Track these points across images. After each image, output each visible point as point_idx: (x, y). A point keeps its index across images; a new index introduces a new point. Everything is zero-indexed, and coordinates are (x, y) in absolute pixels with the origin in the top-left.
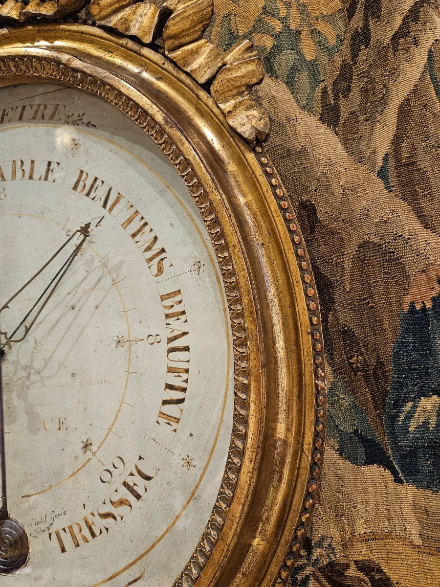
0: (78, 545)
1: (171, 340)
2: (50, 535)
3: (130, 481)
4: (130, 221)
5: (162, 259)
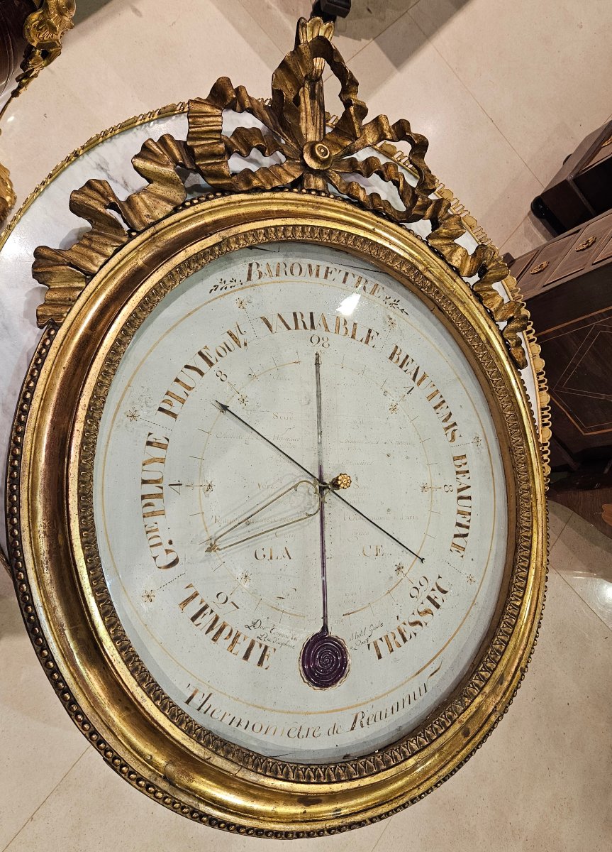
0: (392, 651)
1: (459, 490)
2: (369, 645)
3: (432, 595)
4: (433, 396)
5: (455, 430)
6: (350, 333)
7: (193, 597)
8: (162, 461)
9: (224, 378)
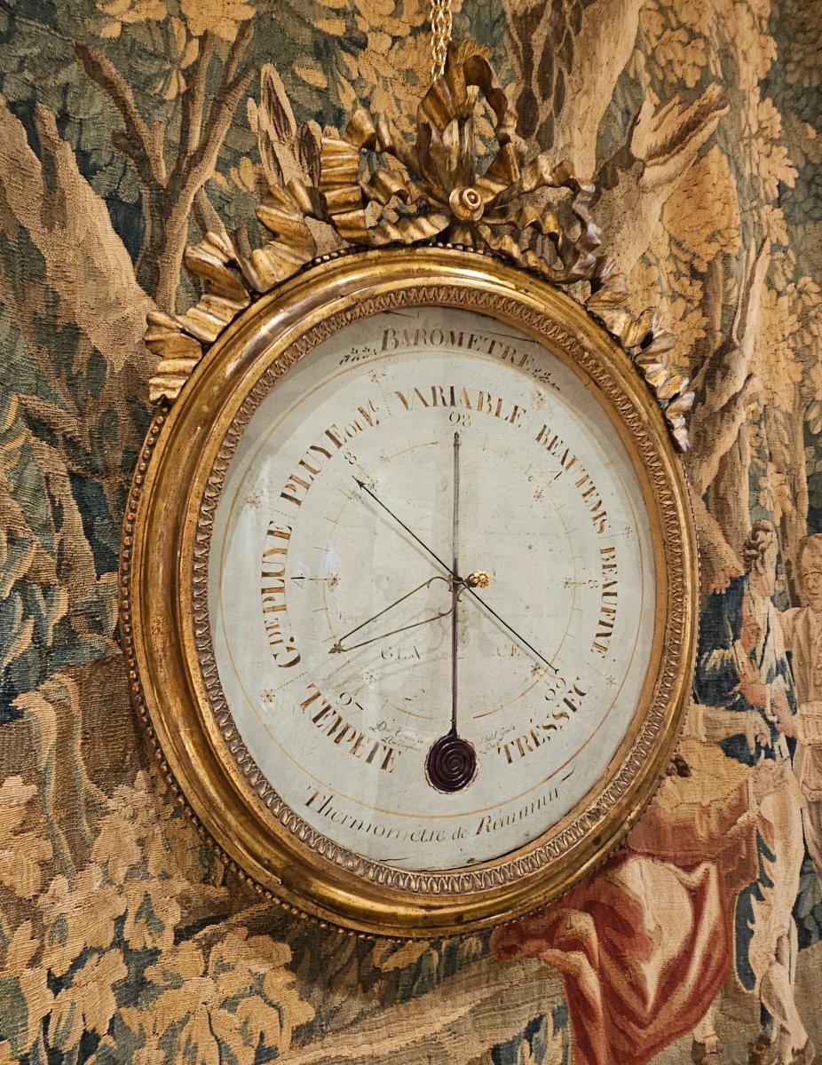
0: (524, 755)
1: (605, 586)
2: (499, 749)
3: (569, 697)
5: (604, 520)
6: (494, 410)
7: (314, 698)
8: (284, 552)
9: (353, 460)
